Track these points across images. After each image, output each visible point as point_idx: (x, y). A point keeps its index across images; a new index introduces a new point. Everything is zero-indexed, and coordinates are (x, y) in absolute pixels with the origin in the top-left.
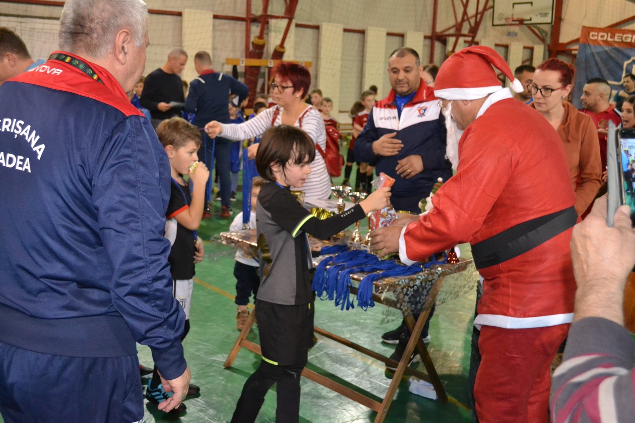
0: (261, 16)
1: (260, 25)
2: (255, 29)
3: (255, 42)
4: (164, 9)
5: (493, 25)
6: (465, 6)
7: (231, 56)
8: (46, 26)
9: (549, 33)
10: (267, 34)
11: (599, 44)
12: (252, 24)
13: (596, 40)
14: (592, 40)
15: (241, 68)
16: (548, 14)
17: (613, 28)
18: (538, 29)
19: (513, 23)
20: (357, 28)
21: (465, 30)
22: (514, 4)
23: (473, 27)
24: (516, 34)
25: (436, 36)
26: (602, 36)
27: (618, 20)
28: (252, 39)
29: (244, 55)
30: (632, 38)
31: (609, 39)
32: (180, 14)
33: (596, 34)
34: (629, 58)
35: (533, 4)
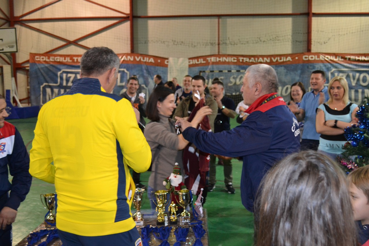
11: (42, 63)
13: (39, 61)
14: (37, 61)
16: (14, 46)
17: (48, 54)
18: (7, 56)
26: (43, 59)
27: (50, 49)
30: (60, 59)
31: (47, 60)
33: (39, 57)
34: (60, 70)
35: (4, 40)
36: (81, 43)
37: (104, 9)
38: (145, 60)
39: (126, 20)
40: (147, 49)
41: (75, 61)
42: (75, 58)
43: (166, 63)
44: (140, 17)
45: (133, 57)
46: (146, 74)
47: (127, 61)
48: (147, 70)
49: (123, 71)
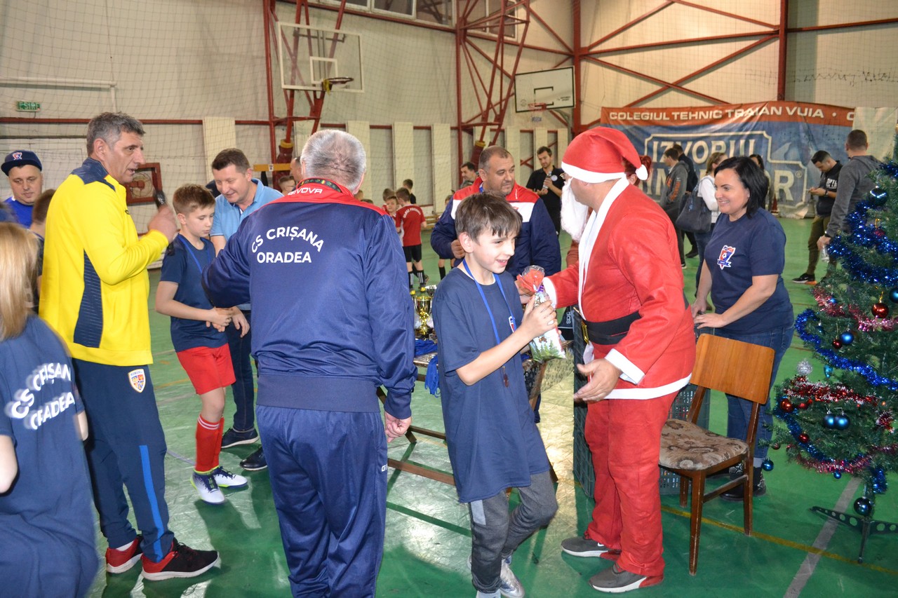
0: (286, 119)
1: (286, 128)
2: (281, 133)
3: (282, 146)
4: (184, 118)
5: (517, 112)
6: (489, 96)
7: (258, 162)
8: (61, 146)
9: (571, 116)
10: (294, 137)
11: (620, 124)
12: (277, 127)
13: (616, 120)
14: (613, 120)
15: (269, 175)
16: (570, 97)
17: (631, 108)
18: (561, 113)
19: (536, 108)
20: (385, 124)
21: (491, 119)
22: (535, 90)
23: (499, 115)
24: (540, 120)
25: (462, 127)
26: (622, 116)
27: (636, 99)
28: (278, 143)
29: (270, 160)
30: (650, 116)
31: (629, 118)
32: (200, 122)
33: (616, 114)
34: (649, 135)
35: (554, 88)
36: (687, 86)
37: (733, 20)
38: (805, 114)
39: (773, 38)
40: (812, 91)
41: (676, 118)
42: (675, 114)
43: (848, 118)
44: (801, 30)
45: (781, 108)
46: (804, 142)
47: (770, 115)
48: (808, 132)
49: (762, 135)
